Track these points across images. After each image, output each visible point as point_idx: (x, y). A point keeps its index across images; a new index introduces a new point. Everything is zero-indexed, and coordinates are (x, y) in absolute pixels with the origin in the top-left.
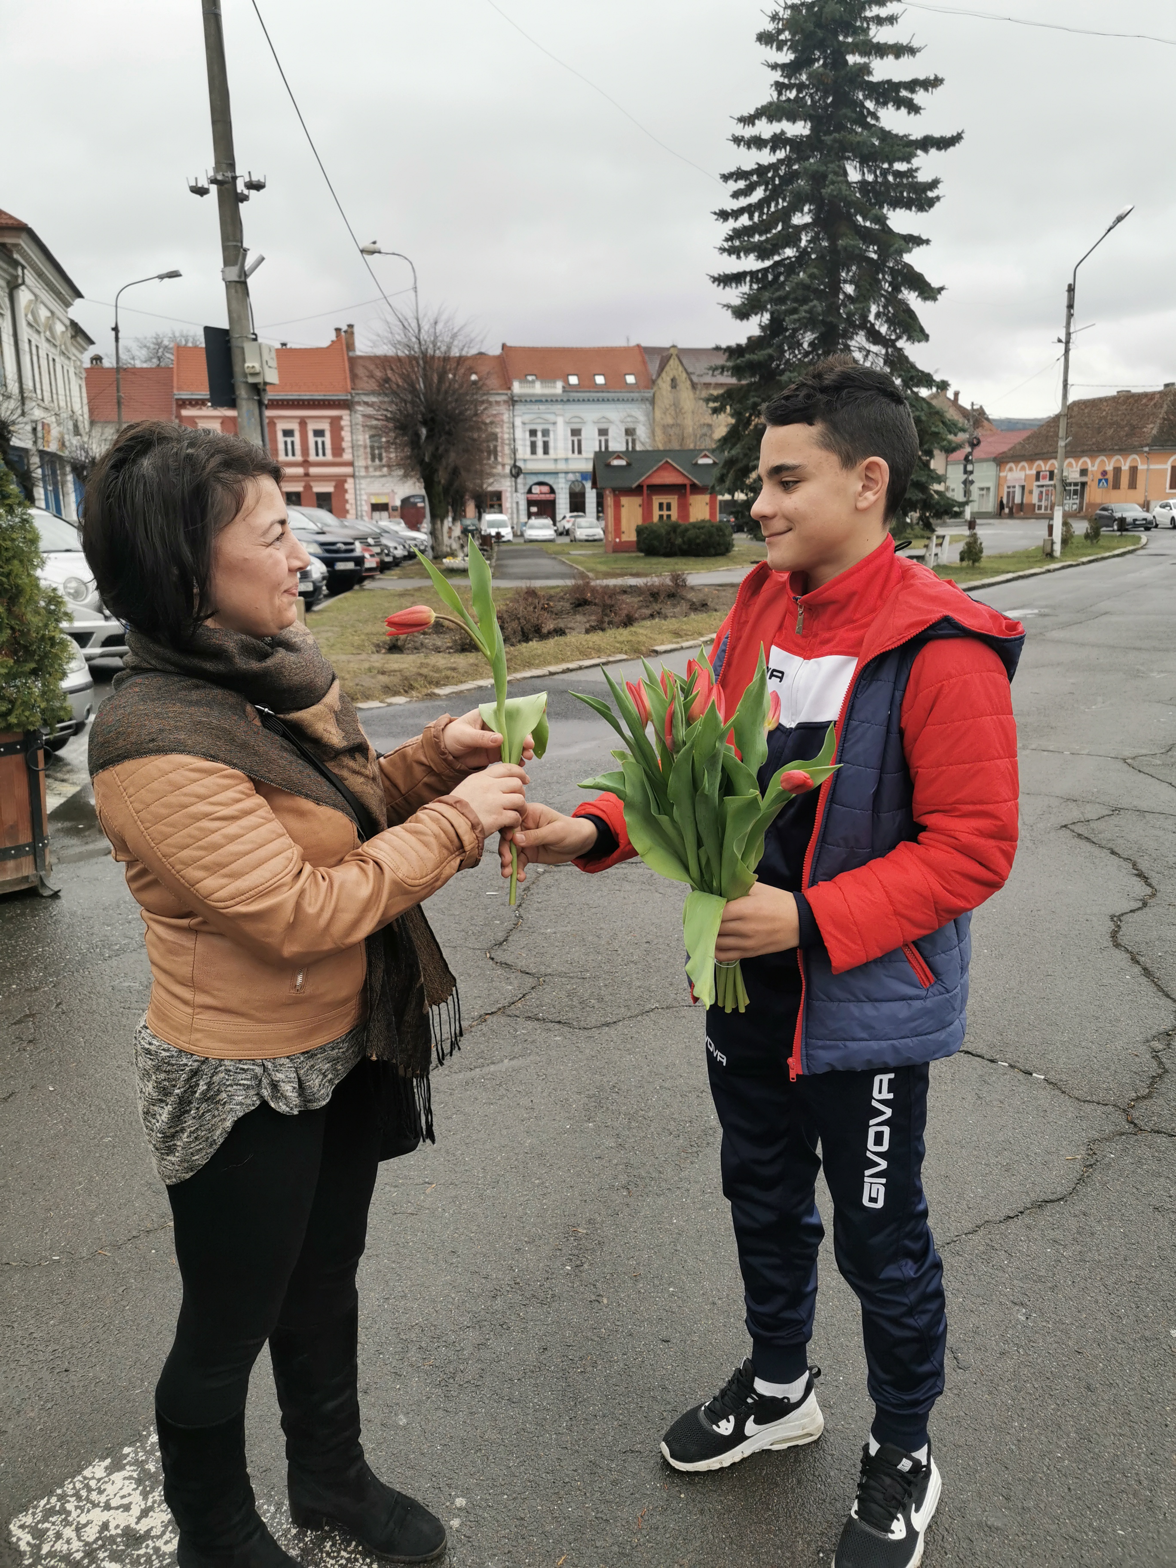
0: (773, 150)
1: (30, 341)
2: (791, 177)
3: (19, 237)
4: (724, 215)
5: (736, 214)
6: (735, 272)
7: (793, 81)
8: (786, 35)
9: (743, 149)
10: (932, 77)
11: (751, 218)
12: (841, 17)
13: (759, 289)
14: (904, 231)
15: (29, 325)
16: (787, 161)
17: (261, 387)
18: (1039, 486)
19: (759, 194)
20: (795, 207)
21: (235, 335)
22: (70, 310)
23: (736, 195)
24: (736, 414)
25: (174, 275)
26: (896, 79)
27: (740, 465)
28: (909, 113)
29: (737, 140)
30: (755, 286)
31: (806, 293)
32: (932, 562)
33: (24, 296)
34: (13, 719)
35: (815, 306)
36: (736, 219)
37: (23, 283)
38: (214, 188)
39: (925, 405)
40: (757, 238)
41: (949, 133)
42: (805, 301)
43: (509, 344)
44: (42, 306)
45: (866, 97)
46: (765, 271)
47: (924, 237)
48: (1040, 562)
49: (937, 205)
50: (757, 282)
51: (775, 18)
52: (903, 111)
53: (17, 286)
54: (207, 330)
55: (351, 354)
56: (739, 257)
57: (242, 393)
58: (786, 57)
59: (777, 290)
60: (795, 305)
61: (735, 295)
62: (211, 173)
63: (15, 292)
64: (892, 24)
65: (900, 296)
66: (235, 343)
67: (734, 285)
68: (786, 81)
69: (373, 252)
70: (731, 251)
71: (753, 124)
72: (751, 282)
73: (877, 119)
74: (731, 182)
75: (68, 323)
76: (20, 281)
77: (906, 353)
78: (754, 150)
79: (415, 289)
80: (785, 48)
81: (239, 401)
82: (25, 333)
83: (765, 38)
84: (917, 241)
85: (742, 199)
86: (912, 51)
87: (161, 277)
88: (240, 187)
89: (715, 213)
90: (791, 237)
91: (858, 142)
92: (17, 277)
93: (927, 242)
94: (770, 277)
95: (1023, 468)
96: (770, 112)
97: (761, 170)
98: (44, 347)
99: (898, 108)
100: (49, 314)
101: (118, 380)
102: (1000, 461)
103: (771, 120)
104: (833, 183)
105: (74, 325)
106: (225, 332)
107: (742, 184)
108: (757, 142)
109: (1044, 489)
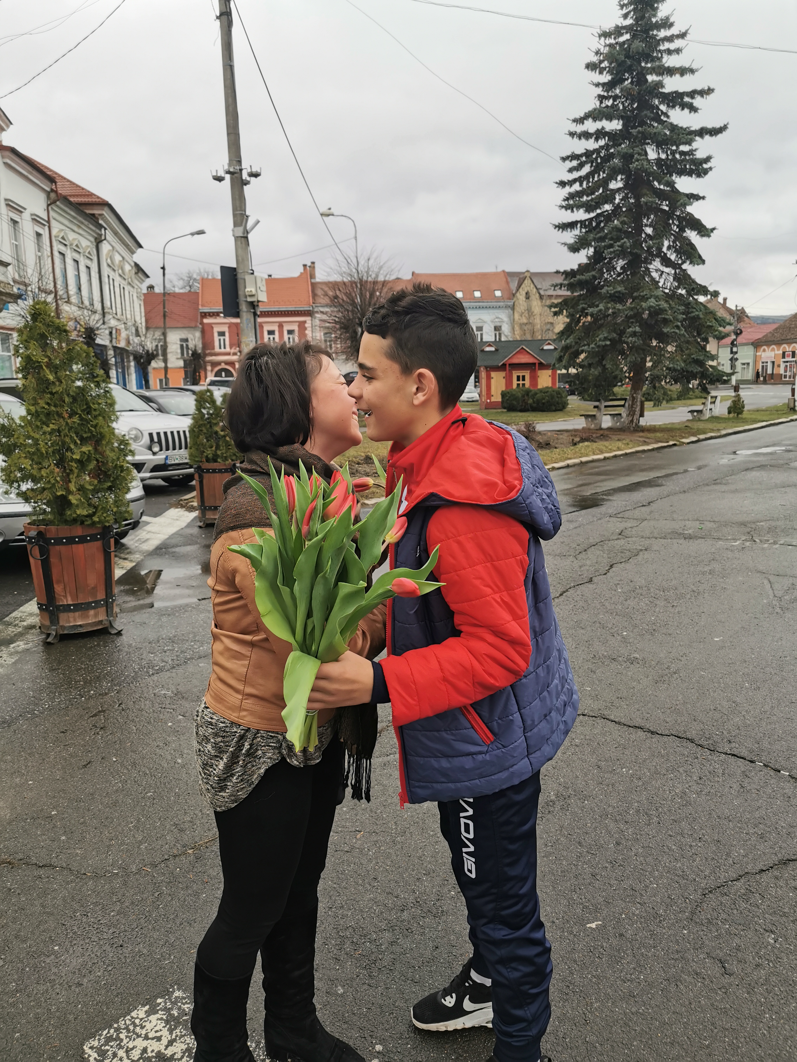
0: (597, 139)
1: (109, 276)
2: (610, 157)
3: (103, 210)
4: (562, 184)
5: (571, 183)
6: (570, 221)
7: (610, 94)
8: (605, 64)
9: (576, 139)
10: (706, 88)
11: (581, 185)
12: (643, 50)
13: (586, 232)
14: (687, 191)
15: (109, 265)
16: (606, 147)
17: (256, 304)
18: (784, 362)
19: (587, 169)
20: (612, 177)
21: (240, 271)
22: (134, 256)
23: (571, 170)
24: (570, 316)
25: (201, 232)
26: (681, 90)
27: (573, 350)
28: (690, 112)
29: (572, 134)
30: (584, 230)
31: (619, 233)
32: (707, 415)
33: (105, 247)
34: (96, 519)
35: (625, 242)
36: (571, 186)
37: (105, 239)
38: (228, 177)
39: (702, 307)
40: (585, 198)
41: (718, 125)
42: (618, 239)
43: (417, 272)
44: (117, 254)
45: (660, 103)
46: (591, 220)
47: (701, 195)
48: (785, 414)
49: (710, 173)
50: (585, 228)
51: (598, 53)
52: (686, 111)
53: (101, 241)
54: (223, 268)
55: (313, 281)
56: (572, 211)
57: (244, 307)
58: (606, 78)
59: (599, 232)
60: (612, 242)
61: (570, 236)
62: (226, 167)
63: (100, 245)
64: (678, 53)
65: (684, 235)
66: (239, 276)
67: (569, 230)
68: (605, 94)
69: (328, 215)
70: (567, 208)
71: (583, 123)
72: (581, 227)
73: (668, 117)
74: (567, 162)
75: (133, 264)
76: (103, 238)
77: (689, 272)
78: (583, 140)
79: (356, 238)
80: (605, 73)
81: (241, 313)
82: (106, 271)
83: (591, 66)
84: (697, 197)
85: (575, 173)
86: (692, 71)
87: (193, 234)
88: (245, 176)
89: (557, 183)
90: (608, 197)
91: (655, 133)
92: (101, 235)
93: (703, 198)
94: (594, 224)
95: (773, 350)
96: (594, 115)
97: (588, 154)
98: (118, 280)
99: (683, 109)
100: (121, 259)
101: (164, 301)
102: (757, 345)
103: (595, 119)
104: (638, 160)
105: (137, 265)
106: (234, 269)
107: (575, 163)
108: (586, 135)
109: (788, 364)
